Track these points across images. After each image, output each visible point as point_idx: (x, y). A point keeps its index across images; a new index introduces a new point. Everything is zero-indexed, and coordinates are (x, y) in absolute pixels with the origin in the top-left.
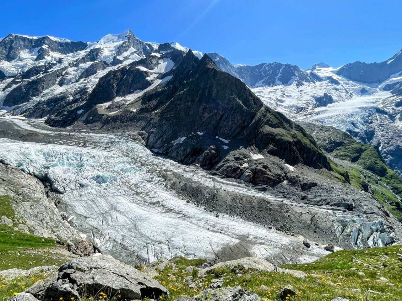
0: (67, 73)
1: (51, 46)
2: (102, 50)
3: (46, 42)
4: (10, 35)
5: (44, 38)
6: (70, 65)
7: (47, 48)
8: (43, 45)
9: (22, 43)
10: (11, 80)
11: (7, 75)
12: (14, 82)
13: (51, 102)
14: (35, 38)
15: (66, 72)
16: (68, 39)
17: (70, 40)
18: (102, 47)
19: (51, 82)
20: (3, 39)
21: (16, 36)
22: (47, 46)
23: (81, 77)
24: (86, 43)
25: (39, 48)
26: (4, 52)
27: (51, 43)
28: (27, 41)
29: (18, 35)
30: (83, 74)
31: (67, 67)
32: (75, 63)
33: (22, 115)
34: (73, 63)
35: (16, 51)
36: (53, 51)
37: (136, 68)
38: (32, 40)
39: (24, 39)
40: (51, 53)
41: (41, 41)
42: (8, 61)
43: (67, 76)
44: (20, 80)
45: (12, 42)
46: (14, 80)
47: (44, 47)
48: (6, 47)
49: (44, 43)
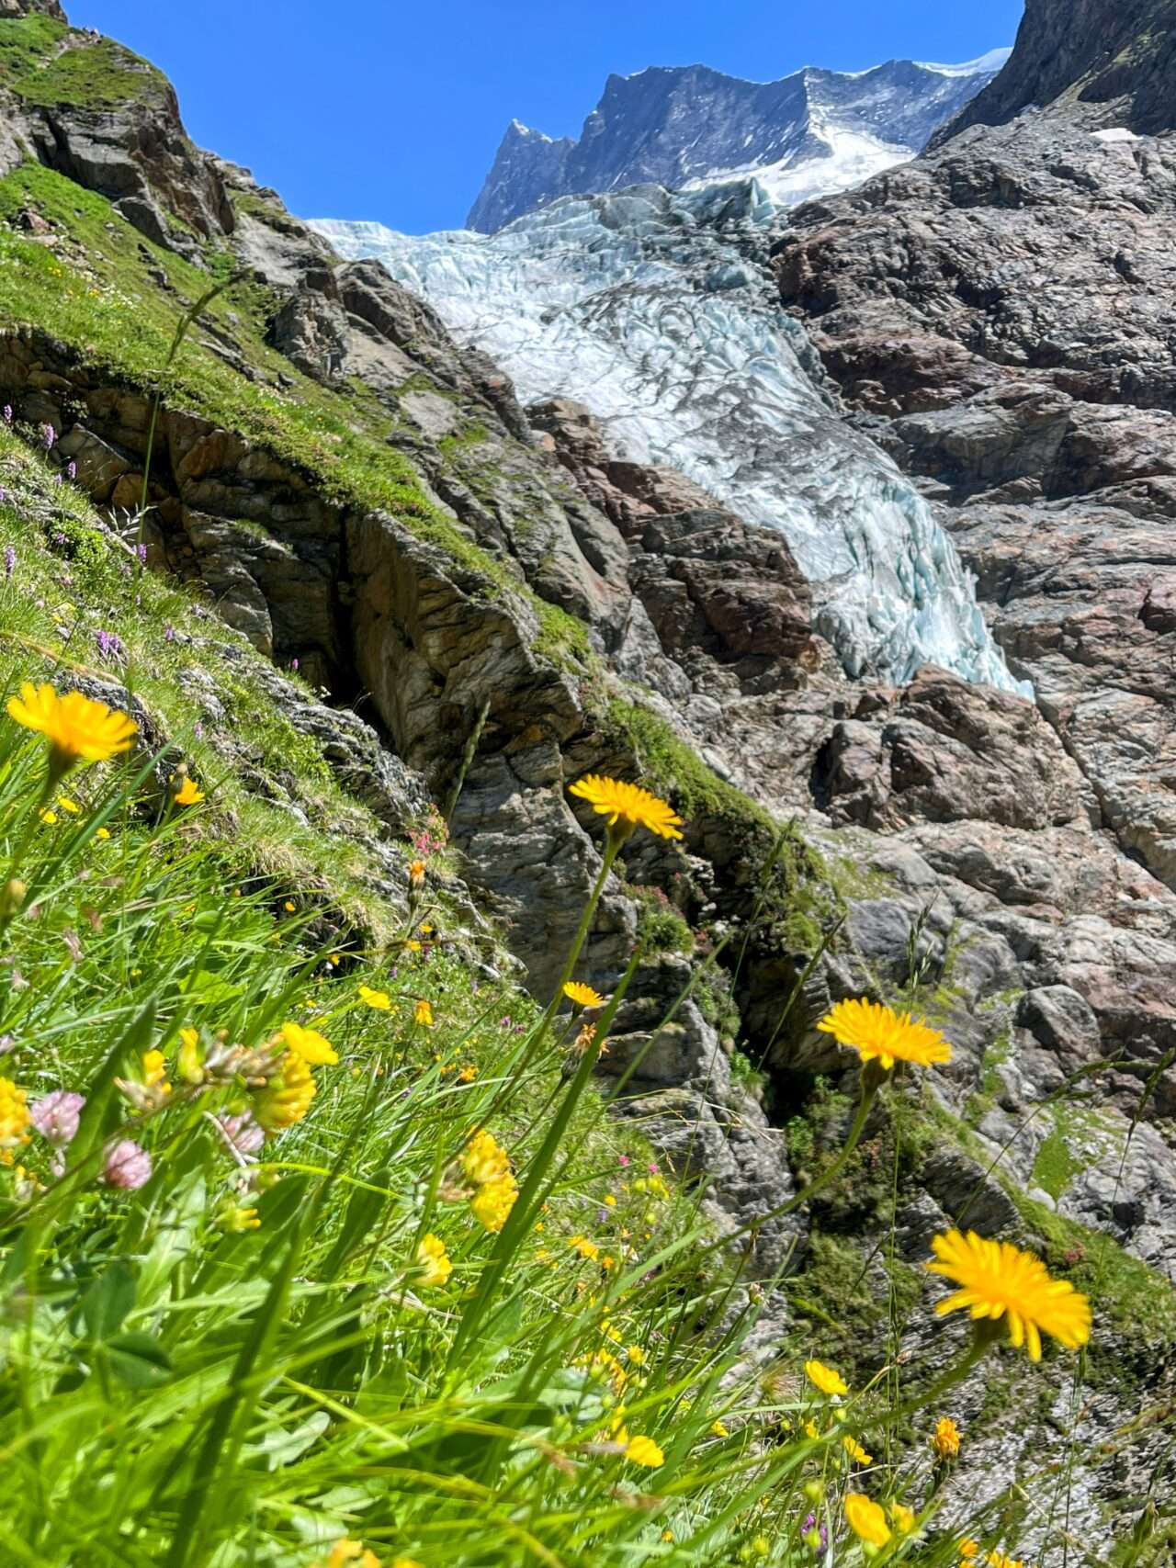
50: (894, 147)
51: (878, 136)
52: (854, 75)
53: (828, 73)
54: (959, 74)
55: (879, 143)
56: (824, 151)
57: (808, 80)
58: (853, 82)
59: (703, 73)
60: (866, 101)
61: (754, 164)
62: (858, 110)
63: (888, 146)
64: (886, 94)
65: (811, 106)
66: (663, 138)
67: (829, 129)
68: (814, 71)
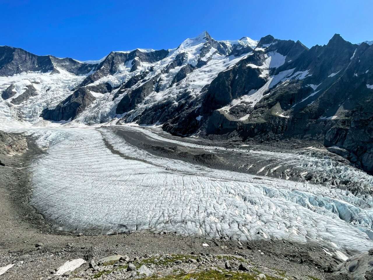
0: (160, 80)
1: (141, 57)
2: (187, 55)
3: (137, 54)
4: (112, 52)
5: (135, 52)
6: (162, 72)
7: (138, 59)
8: (134, 57)
9: (120, 58)
10: (117, 90)
11: (113, 86)
12: (120, 92)
13: (159, 109)
14: (129, 52)
15: (160, 78)
16: (153, 49)
17: (155, 50)
18: (185, 52)
19: (150, 89)
20: (106, 57)
21: (115, 53)
22: (138, 58)
23: (173, 82)
24: (168, 50)
25: (132, 60)
26: (109, 67)
27: (140, 55)
28: (123, 55)
29: (117, 52)
30: (174, 79)
31: (160, 74)
32: (165, 69)
33: (135, 122)
34: (164, 70)
35: (117, 65)
36: (143, 62)
37: (247, 66)
38: (126, 54)
39: (121, 55)
40: (141, 63)
41: (133, 55)
42: (111, 74)
43: (161, 83)
44: (124, 90)
45: (113, 58)
46: (119, 90)
47: (136, 58)
48: (109, 64)
49: (136, 56)
50: (71, 73)
51: (68, 71)
52: (60, 59)
53: (55, 57)
54: (82, 63)
55: (68, 72)
56: (58, 72)
57: (50, 57)
58: (60, 60)
59: (21, 50)
60: (63, 64)
61: (40, 71)
62: (62, 65)
63: (70, 73)
64: (67, 64)
65: (52, 63)
66: (13, 61)
67: (57, 68)
68: (51, 56)
